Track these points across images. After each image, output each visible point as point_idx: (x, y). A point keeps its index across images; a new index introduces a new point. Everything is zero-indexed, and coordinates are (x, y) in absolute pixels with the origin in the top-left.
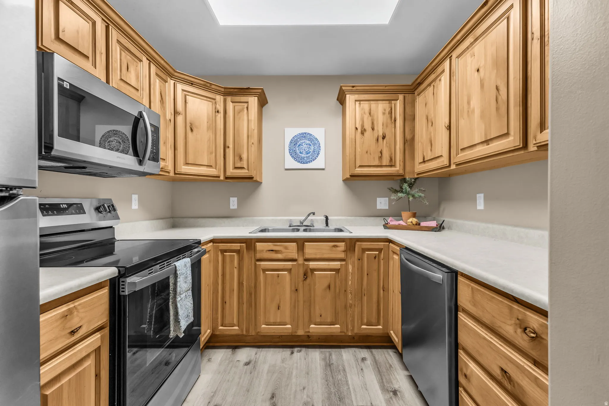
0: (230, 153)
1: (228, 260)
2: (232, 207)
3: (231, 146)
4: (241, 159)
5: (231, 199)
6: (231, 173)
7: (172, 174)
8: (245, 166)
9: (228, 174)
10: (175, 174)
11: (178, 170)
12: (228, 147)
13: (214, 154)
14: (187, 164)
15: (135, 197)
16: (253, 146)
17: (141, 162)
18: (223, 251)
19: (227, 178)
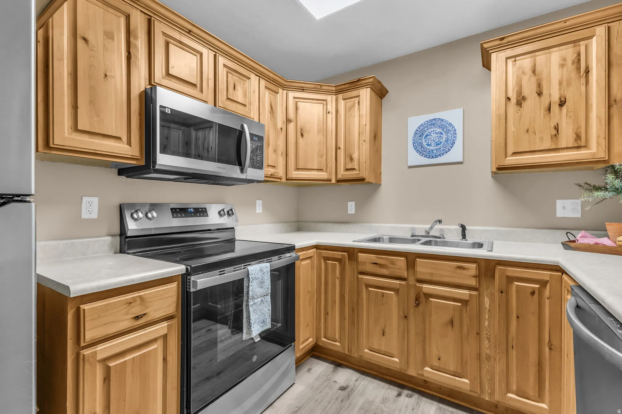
0: (341, 153)
1: (330, 268)
2: (349, 212)
3: (342, 147)
4: (352, 159)
5: (350, 203)
6: (342, 175)
7: (284, 180)
8: (356, 167)
9: (340, 177)
10: (287, 179)
11: (290, 176)
12: (340, 148)
13: (325, 157)
14: (298, 169)
15: (259, 203)
16: (364, 143)
17: (242, 171)
18: (326, 259)
19: (338, 181)
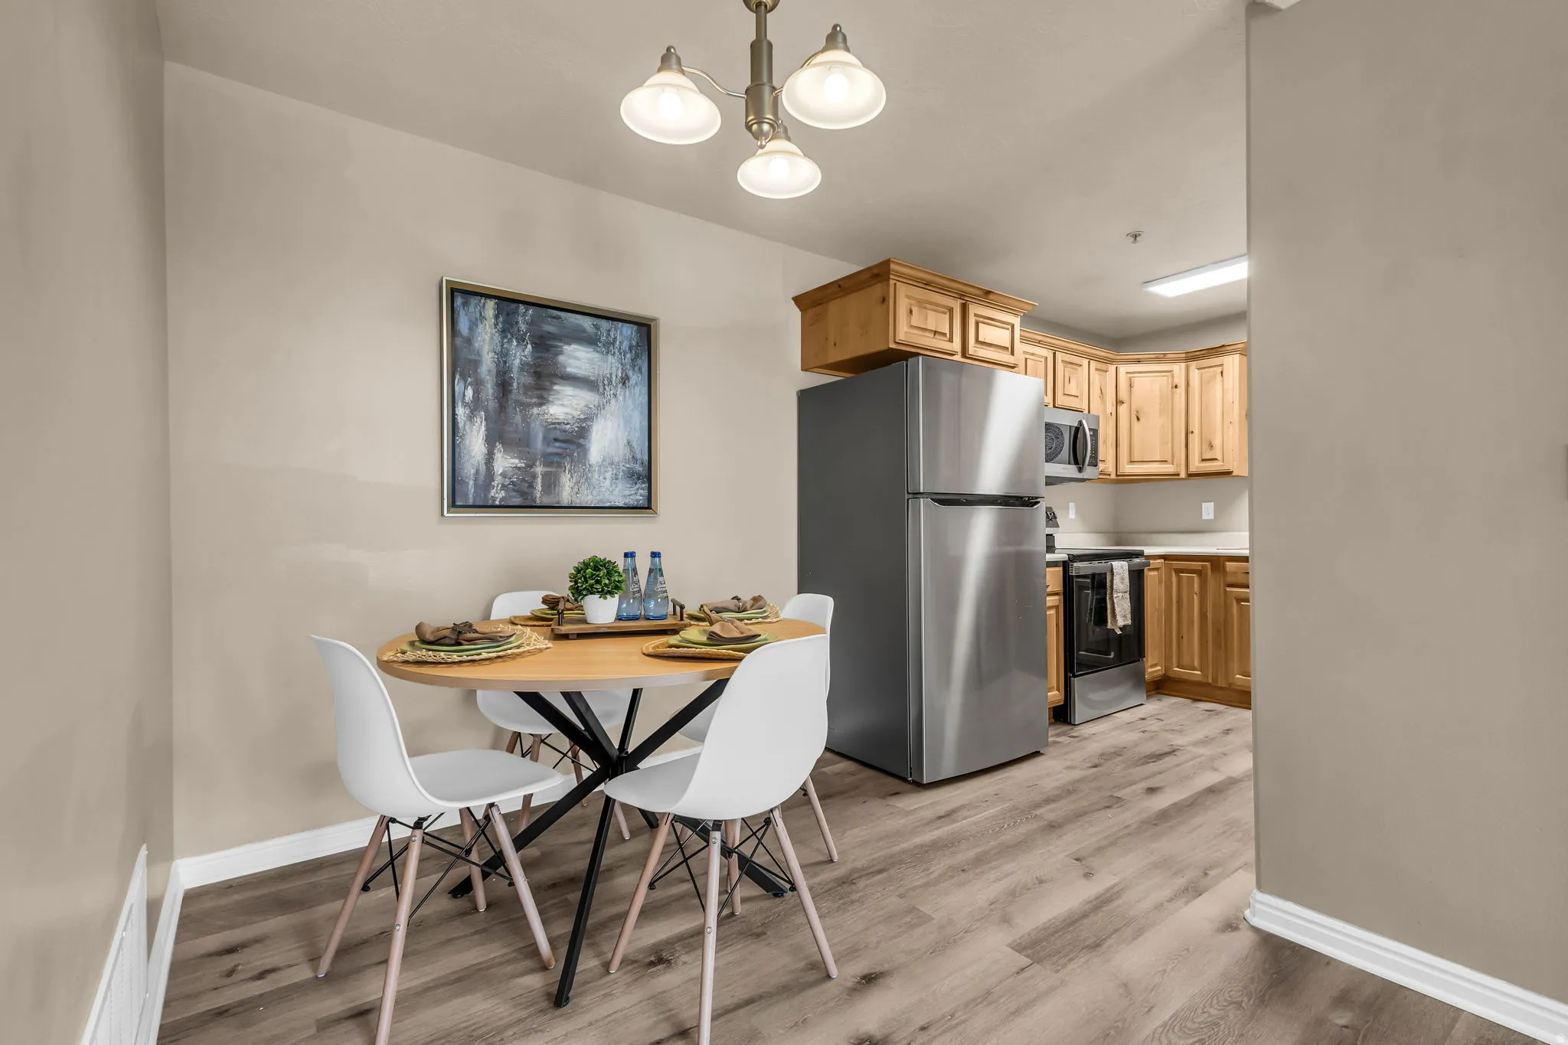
0: (1195, 441)
1: (1185, 582)
2: (1205, 517)
3: (1196, 430)
4: (1211, 446)
5: (1204, 505)
6: (1197, 467)
7: (1113, 476)
8: (1219, 456)
9: (1192, 469)
10: (1117, 475)
11: (1121, 471)
12: (1193, 432)
13: (1170, 445)
14: (1132, 462)
15: (1072, 506)
16: (1231, 427)
17: (1080, 470)
18: (1178, 571)
19: (1190, 475)
